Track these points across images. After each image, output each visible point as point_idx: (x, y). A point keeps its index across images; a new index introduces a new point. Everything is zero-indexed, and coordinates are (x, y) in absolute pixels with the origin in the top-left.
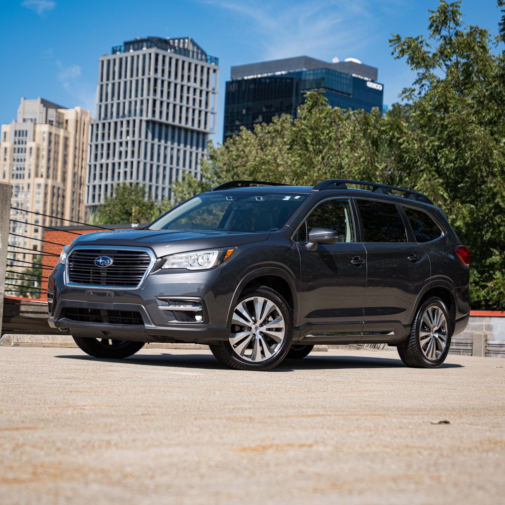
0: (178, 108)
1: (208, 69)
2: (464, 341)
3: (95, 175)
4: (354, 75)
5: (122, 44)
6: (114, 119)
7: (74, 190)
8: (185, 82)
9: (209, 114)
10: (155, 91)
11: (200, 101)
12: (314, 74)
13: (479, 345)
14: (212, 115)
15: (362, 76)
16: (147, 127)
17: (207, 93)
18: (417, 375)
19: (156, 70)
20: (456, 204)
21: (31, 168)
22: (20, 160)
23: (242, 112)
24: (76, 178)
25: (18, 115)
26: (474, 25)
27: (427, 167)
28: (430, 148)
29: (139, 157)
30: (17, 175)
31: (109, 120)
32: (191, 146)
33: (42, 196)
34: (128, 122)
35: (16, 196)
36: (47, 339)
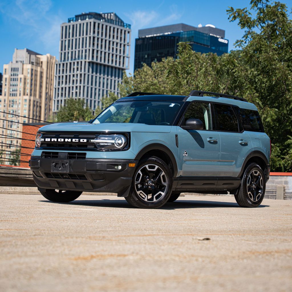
0: (107, 54)
1: (125, 31)
2: (271, 190)
3: (58, 94)
4: (211, 34)
5: (74, 16)
6: (70, 61)
7: (46, 103)
8: (111, 39)
9: (125, 58)
10: (93, 44)
11: (120, 50)
12: (187, 34)
13: (280, 193)
14: (127, 59)
15: (216, 35)
16: (89, 65)
17: (124, 45)
19: (94, 32)
20: (266, 108)
21: (21, 90)
22: (14, 85)
23: (145, 56)
24: (47, 96)
25: (13, 58)
26: (277, 2)
27: (250, 87)
28: (251, 75)
29: (84, 83)
30: (13, 94)
31: (66, 62)
32: (115, 77)
33: (27, 107)
34: (78, 63)
35: (12, 106)
36: (11, 189)
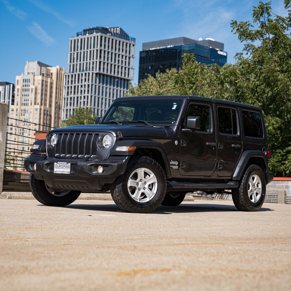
0: (113, 66)
1: (130, 44)
2: (273, 195)
3: (67, 103)
4: (210, 47)
5: (82, 31)
6: (78, 72)
7: (56, 112)
8: (117, 51)
9: (130, 70)
10: (100, 57)
11: (126, 62)
12: (188, 47)
13: (281, 197)
14: (132, 70)
16: (96, 76)
17: (129, 58)
18: (246, 215)
19: (101, 45)
20: (268, 118)
21: (32, 100)
22: (26, 95)
23: (149, 68)
24: (57, 105)
25: (25, 70)
27: (251, 97)
29: (91, 93)
30: (24, 104)
31: (75, 73)
32: (121, 87)
33: (38, 115)
34: (86, 74)
35: (24, 115)
36: (28, 194)
